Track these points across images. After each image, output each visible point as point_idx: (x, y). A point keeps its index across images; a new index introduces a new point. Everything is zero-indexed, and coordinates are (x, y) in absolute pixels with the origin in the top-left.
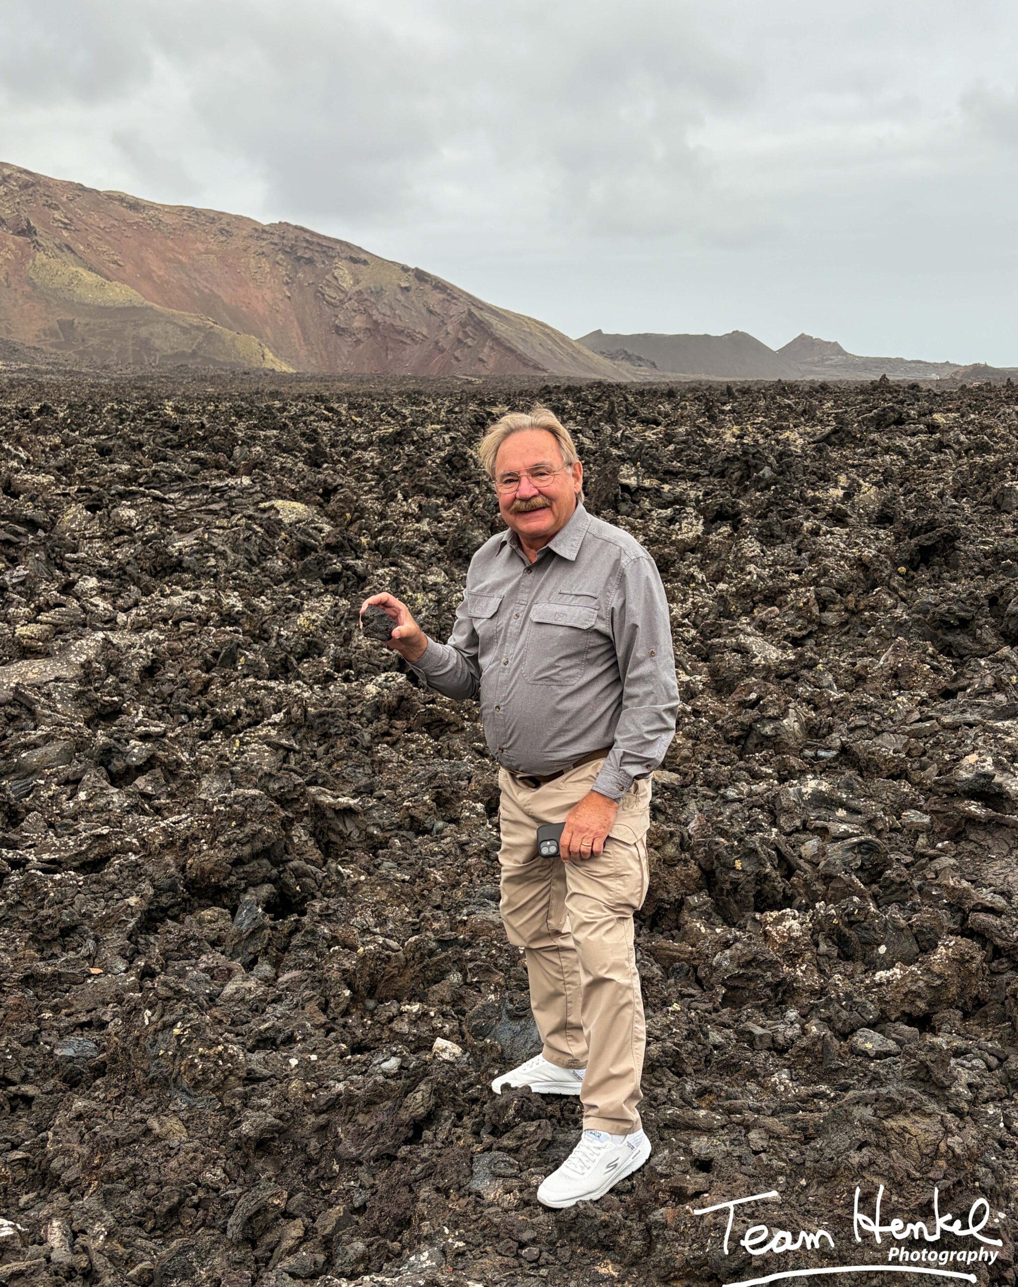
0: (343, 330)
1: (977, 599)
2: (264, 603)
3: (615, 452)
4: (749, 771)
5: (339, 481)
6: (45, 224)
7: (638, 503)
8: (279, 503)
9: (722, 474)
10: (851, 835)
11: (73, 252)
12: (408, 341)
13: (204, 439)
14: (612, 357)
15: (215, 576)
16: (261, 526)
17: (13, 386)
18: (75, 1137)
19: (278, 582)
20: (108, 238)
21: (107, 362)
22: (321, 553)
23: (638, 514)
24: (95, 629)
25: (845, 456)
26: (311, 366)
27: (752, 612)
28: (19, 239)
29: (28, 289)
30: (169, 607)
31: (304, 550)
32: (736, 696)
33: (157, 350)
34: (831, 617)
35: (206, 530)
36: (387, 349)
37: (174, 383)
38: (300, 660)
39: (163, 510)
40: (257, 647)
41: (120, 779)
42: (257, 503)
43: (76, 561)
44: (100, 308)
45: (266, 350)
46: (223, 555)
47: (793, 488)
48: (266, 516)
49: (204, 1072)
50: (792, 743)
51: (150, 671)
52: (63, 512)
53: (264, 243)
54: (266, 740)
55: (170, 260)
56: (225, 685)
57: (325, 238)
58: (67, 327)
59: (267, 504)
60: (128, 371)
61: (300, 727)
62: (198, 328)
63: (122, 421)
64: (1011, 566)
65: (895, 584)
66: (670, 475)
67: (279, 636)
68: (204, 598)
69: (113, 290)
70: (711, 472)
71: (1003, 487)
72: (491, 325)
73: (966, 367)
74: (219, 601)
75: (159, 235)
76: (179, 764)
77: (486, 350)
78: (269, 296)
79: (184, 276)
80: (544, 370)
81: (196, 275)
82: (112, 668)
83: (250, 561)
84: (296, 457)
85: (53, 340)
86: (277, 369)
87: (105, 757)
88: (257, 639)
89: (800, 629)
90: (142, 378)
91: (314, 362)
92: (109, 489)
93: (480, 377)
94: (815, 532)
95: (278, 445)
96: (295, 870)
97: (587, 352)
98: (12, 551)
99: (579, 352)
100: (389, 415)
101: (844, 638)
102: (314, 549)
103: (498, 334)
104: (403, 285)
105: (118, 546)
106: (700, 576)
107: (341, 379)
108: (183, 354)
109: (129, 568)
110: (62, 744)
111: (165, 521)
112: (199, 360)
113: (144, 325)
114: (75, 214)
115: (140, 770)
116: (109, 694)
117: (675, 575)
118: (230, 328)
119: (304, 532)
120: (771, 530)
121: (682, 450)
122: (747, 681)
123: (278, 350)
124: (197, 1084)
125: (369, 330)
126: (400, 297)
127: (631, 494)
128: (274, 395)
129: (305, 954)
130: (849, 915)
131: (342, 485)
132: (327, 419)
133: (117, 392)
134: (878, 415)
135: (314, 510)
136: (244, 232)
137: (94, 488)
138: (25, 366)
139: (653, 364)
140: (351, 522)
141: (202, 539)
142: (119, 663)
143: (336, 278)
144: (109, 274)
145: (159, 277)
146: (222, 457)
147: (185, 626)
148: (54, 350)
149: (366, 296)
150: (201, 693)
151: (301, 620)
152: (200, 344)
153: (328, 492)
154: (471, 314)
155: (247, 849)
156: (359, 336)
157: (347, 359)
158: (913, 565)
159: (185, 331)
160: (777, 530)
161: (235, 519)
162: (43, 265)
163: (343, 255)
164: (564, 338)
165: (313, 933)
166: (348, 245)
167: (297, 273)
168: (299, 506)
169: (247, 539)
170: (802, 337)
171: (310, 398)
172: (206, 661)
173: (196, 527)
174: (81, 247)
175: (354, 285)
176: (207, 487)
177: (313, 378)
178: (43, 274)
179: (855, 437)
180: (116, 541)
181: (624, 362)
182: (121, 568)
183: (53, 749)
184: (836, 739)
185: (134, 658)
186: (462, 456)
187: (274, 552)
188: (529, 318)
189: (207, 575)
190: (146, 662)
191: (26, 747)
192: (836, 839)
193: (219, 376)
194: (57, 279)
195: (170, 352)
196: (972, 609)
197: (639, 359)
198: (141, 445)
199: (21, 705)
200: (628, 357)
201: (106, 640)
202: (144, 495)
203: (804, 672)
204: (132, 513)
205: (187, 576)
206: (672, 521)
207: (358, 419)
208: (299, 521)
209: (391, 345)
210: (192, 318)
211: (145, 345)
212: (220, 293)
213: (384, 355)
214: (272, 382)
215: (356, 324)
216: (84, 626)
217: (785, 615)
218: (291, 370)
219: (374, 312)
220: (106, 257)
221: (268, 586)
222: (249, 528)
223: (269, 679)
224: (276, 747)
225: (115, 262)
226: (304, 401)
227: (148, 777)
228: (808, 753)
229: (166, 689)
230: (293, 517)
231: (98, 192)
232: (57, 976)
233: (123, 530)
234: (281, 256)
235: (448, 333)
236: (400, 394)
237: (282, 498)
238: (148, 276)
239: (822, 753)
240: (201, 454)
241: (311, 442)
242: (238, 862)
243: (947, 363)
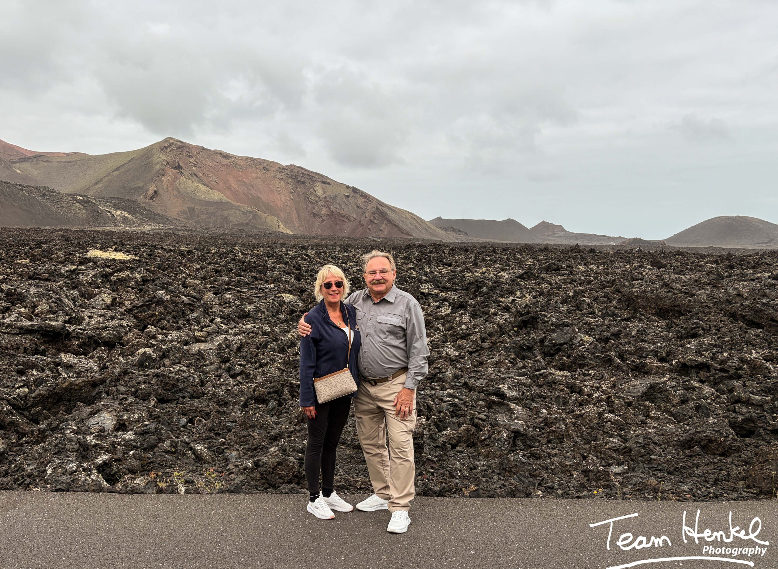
0: (316, 215)
1: (535, 340)
2: (277, 329)
3: (424, 278)
4: (431, 387)
5: (307, 287)
6: (186, 164)
7: (428, 300)
8: (284, 295)
9: (467, 290)
10: (450, 401)
11: (197, 176)
12: (347, 221)
13: (255, 267)
14: (446, 230)
15: (261, 320)
16: (277, 303)
17: (166, 236)
18: (233, 436)
19: (282, 323)
20: (213, 171)
21: (208, 226)
22: (298, 313)
23: (427, 304)
24: (222, 334)
25: (526, 284)
26: (301, 231)
27: (456, 341)
28: (174, 171)
29: (176, 193)
30: (246, 328)
31: (292, 312)
32: (434, 366)
33: (231, 222)
34: (485, 345)
35: (258, 303)
36: (336, 224)
37: (237, 237)
38: (288, 348)
39: (241, 295)
40: (274, 343)
41: (233, 376)
42: (276, 294)
43: (212, 312)
44: (207, 202)
45: (280, 223)
46: (264, 312)
47: (493, 297)
48: (279, 299)
49: (263, 424)
50: (448, 380)
51: (239, 348)
52: (205, 295)
53: (283, 174)
54: (277, 367)
55: (239, 181)
56: (263, 354)
57: (311, 172)
58: (192, 210)
59: (279, 295)
60: (217, 231)
61: (287, 364)
62: (250, 212)
63: (221, 258)
64: (554, 329)
65: (511, 334)
66: (445, 289)
67: (282, 340)
68: (257, 326)
69: (213, 194)
70: (462, 288)
71: (581, 300)
72: (387, 214)
73: (630, 239)
74: (262, 328)
75: (236, 169)
76: (250, 374)
77: (384, 226)
78: (283, 198)
79: (245, 188)
80: (411, 235)
81: (251, 188)
82: (228, 346)
83: (273, 315)
84: (291, 276)
85: (185, 216)
86: (285, 232)
87: (229, 370)
88: (274, 341)
89: (473, 349)
90: (223, 234)
91: (302, 229)
92: (222, 287)
93: (379, 238)
94: (495, 314)
95: (284, 271)
96: (284, 398)
97: (433, 227)
98: (192, 307)
99: (429, 227)
100: (332, 258)
101: (490, 353)
102: (296, 311)
103: (390, 218)
104: (346, 194)
105: (224, 308)
106: (442, 328)
107: (314, 238)
108: (242, 224)
109: (231, 316)
110: (216, 365)
111: (242, 300)
112: (249, 227)
113: (225, 210)
114: (199, 160)
115: (238, 375)
116: (227, 354)
117: (432, 327)
118: (265, 213)
119: (293, 305)
120: (476, 313)
121: (452, 279)
122: (439, 361)
123: (286, 223)
124: (261, 427)
125: (329, 215)
126: (344, 200)
127: (425, 296)
128: (283, 245)
129: (286, 415)
130: (440, 418)
131: (308, 289)
132: (305, 260)
133: (212, 240)
134: (547, 266)
135: (297, 298)
136: (274, 169)
137: (216, 286)
138: (171, 227)
139: (466, 233)
140: (311, 303)
141: (257, 307)
142: (230, 345)
143: (315, 191)
144: (212, 187)
145: (234, 188)
146: (263, 276)
147: (251, 335)
148: (185, 220)
149: (328, 199)
150: (255, 356)
151: (289, 336)
152: (250, 219)
153: (303, 291)
154: (377, 208)
155: (272, 390)
156: (324, 218)
157: (317, 228)
158: (520, 327)
159: (244, 213)
160: (478, 313)
161: (268, 300)
162: (183, 182)
163: (319, 180)
164: (422, 221)
165: (288, 409)
166: (322, 175)
167: (297, 188)
168: (292, 296)
169: (272, 307)
170: (544, 222)
171: (299, 247)
172: (257, 346)
173: (255, 302)
174: (201, 175)
175: (323, 194)
176: (257, 288)
177: (301, 237)
178: (183, 186)
179: (535, 275)
180: (224, 306)
181: (451, 232)
182: (228, 315)
183: (213, 367)
184: (463, 380)
185: (235, 344)
186: (358, 278)
187: (281, 312)
188: (406, 211)
189: (258, 319)
190: (239, 345)
191: (205, 365)
192: (445, 402)
193: (258, 235)
194: (189, 189)
195: (236, 223)
196: (533, 343)
197: (459, 231)
198: (232, 270)
199: (200, 355)
200: (454, 230)
201: (225, 338)
202: (234, 290)
203: (460, 360)
204: (230, 296)
205: (251, 319)
206: (438, 307)
207: (318, 260)
208: (291, 302)
209: (338, 222)
210: (247, 207)
211: (226, 219)
212: (261, 197)
213: (335, 227)
214: (282, 238)
215: (323, 212)
216: (218, 333)
217: (469, 343)
218: (291, 233)
219: (332, 207)
220: (211, 179)
221: (279, 324)
222: (273, 303)
223: (278, 353)
224: (280, 369)
225: (215, 181)
226: (296, 249)
227: (240, 377)
228: (452, 383)
229: (244, 354)
230: (289, 300)
231: (210, 150)
232: (224, 412)
233: (227, 303)
234: (290, 180)
235: (366, 217)
236: (341, 246)
237: (285, 293)
238: (229, 188)
239: (457, 384)
240: (254, 274)
241: (298, 270)
242: (269, 393)
243: (620, 237)
